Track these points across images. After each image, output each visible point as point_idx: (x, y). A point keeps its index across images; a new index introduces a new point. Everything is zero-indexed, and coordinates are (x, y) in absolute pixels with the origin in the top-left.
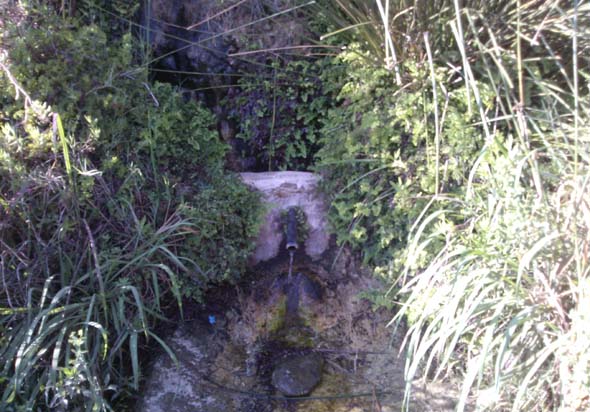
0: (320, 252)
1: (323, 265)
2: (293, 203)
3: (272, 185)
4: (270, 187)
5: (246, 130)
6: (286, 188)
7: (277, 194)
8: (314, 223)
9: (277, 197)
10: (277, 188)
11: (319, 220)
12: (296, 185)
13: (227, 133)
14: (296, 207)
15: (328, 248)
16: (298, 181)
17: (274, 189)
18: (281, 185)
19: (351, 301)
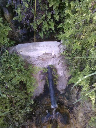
0: (64, 88)
1: (66, 96)
2: (50, 63)
3: (38, 54)
4: (37, 56)
5: (19, 14)
6: (46, 56)
7: (41, 60)
8: (60, 73)
9: (41, 61)
10: (41, 56)
11: (63, 71)
12: (51, 54)
13: (8, 16)
14: (52, 66)
15: (68, 86)
16: (52, 52)
17: (39, 56)
18: (43, 54)
19: (80, 116)
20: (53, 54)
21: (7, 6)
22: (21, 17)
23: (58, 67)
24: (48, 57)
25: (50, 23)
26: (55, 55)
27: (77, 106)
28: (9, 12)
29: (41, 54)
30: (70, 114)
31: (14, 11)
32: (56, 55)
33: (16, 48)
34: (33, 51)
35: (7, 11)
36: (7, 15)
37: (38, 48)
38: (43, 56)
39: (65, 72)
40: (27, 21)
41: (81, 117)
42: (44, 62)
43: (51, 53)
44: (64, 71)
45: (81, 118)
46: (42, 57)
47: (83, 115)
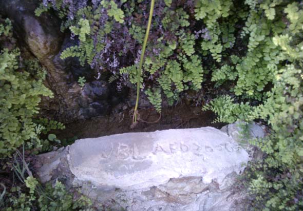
3: (151, 180)
4: (147, 185)
5: (83, 38)
6: (180, 185)
7: (160, 199)
10: (161, 185)
12: (201, 179)
13: (41, 45)
17: (154, 187)
18: (170, 180)
20: (207, 180)
21: (38, 12)
24: (188, 188)
25: (187, 66)
26: (214, 182)
28: (46, 32)
32: (219, 181)
33: (68, 156)
35: (39, 30)
36: (38, 42)
37: (150, 156)
38: (171, 184)
40: (112, 60)
46: (164, 189)
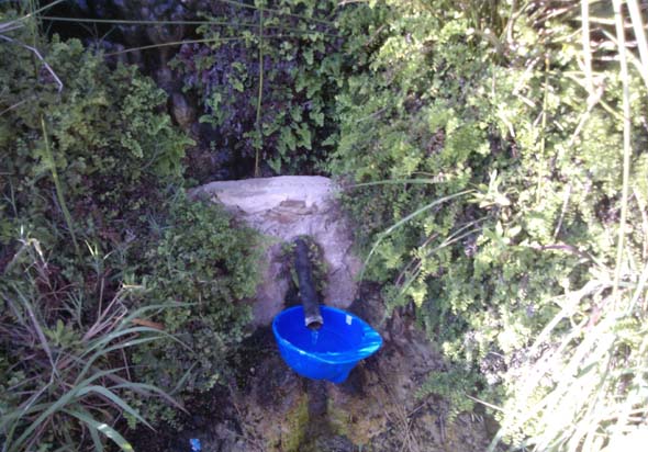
0: (348, 303)
2: (301, 230)
3: (267, 204)
4: (264, 208)
5: (215, 109)
6: (288, 209)
7: (274, 218)
8: (334, 259)
9: (275, 222)
10: (274, 208)
11: (341, 254)
12: (303, 202)
13: (184, 114)
14: (307, 237)
15: (358, 297)
16: (306, 197)
17: (269, 211)
18: (281, 204)
19: (401, 384)
20: (309, 204)
21: (184, 90)
22: (219, 115)
23: (324, 242)
24: (295, 210)
25: (299, 131)
26: (314, 206)
27: (390, 355)
29: (275, 204)
30: (367, 372)
31: (199, 104)
33: (205, 188)
34: (252, 196)
36: (182, 112)
38: (282, 208)
39: (349, 258)
41: (405, 387)
42: (285, 225)
43: (302, 199)
44: (345, 256)
45: (405, 391)
46: (277, 211)
47: (410, 381)
